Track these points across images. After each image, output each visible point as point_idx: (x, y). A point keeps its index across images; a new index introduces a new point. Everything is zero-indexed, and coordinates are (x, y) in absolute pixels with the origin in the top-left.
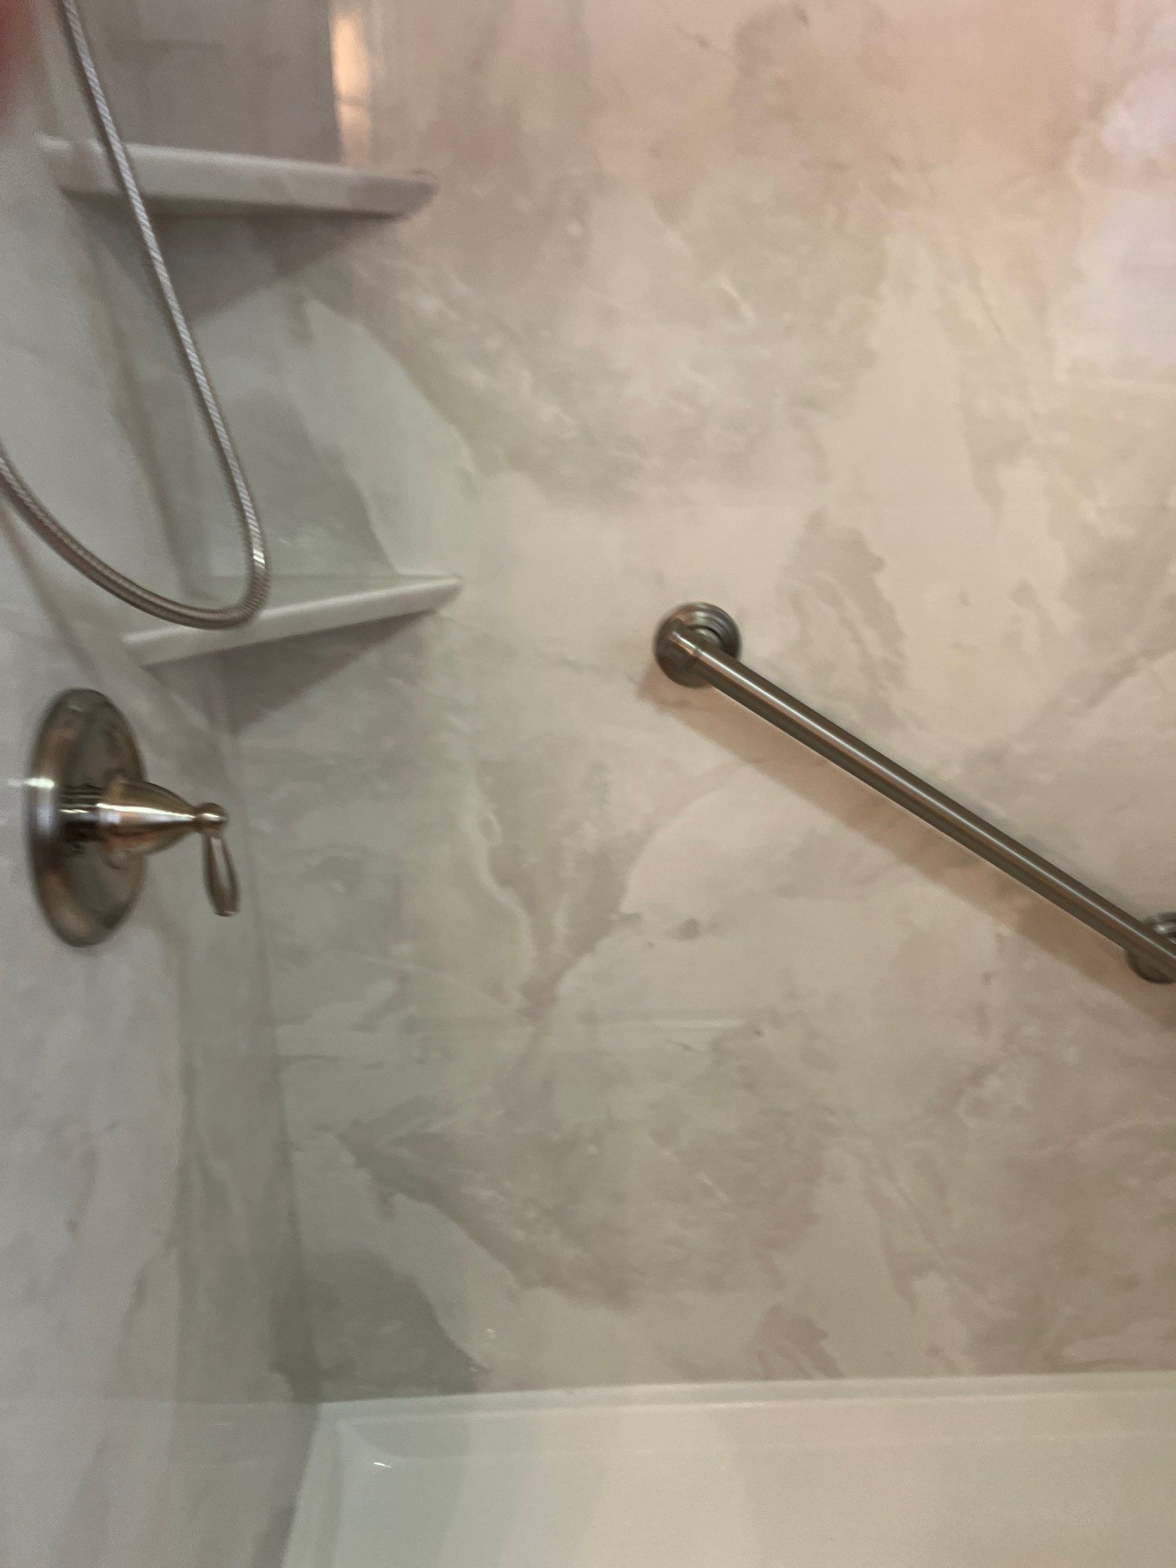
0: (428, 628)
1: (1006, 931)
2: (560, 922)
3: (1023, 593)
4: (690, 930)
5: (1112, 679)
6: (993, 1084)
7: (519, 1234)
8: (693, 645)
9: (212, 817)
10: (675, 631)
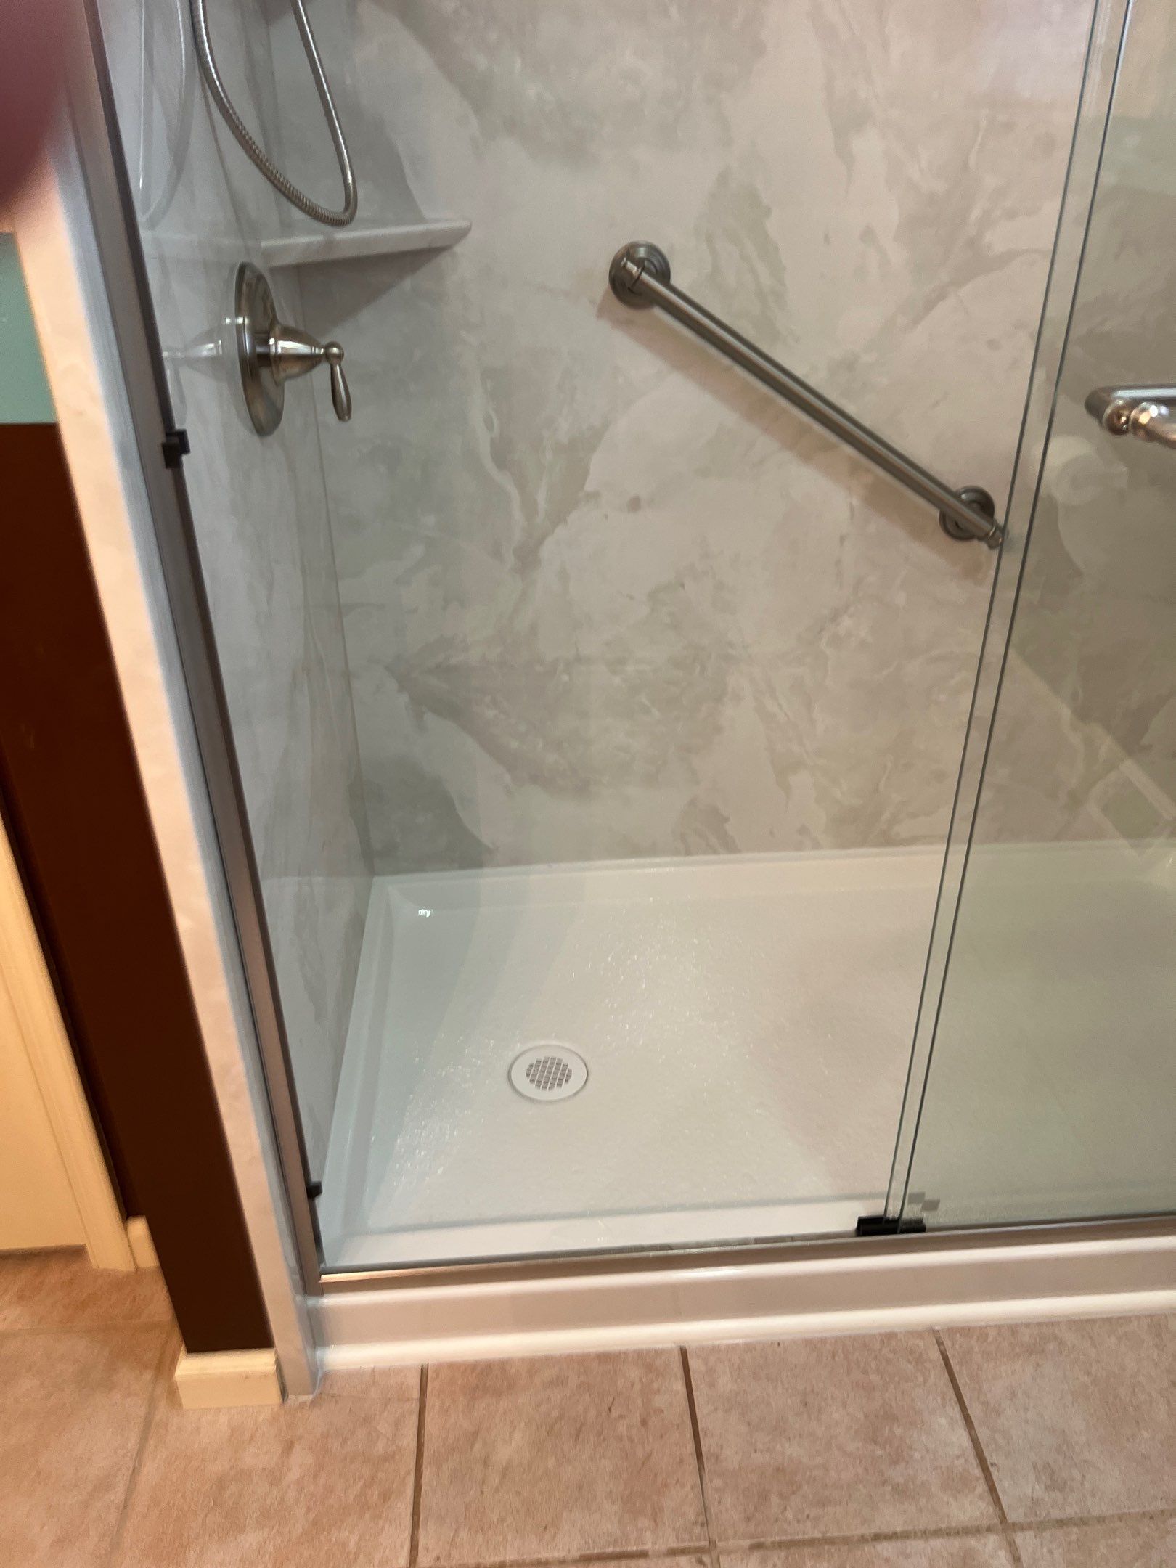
0: (444, 261)
2: (541, 498)
3: (868, 235)
4: (635, 504)
5: (930, 305)
6: (846, 622)
7: (514, 744)
8: (638, 268)
9: (335, 350)
10: (625, 259)
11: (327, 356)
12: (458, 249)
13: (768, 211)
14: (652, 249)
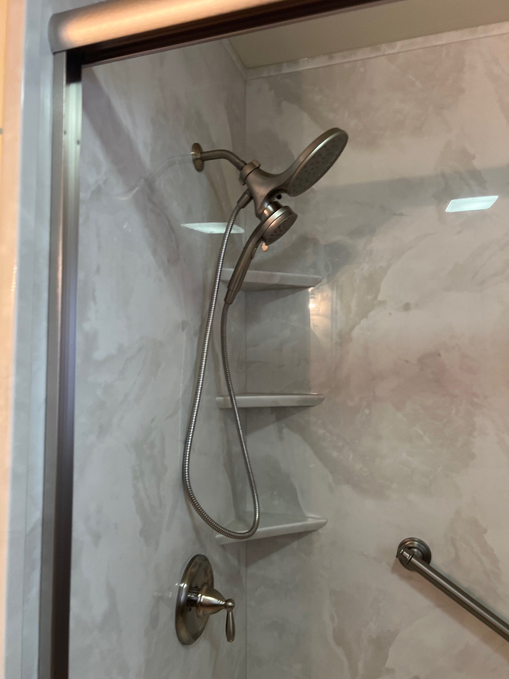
0: (313, 536)
2: (360, 666)
8: (410, 556)
9: (230, 604)
10: (402, 550)
11: (225, 606)
12: (320, 531)
13: (485, 531)
14: (421, 542)
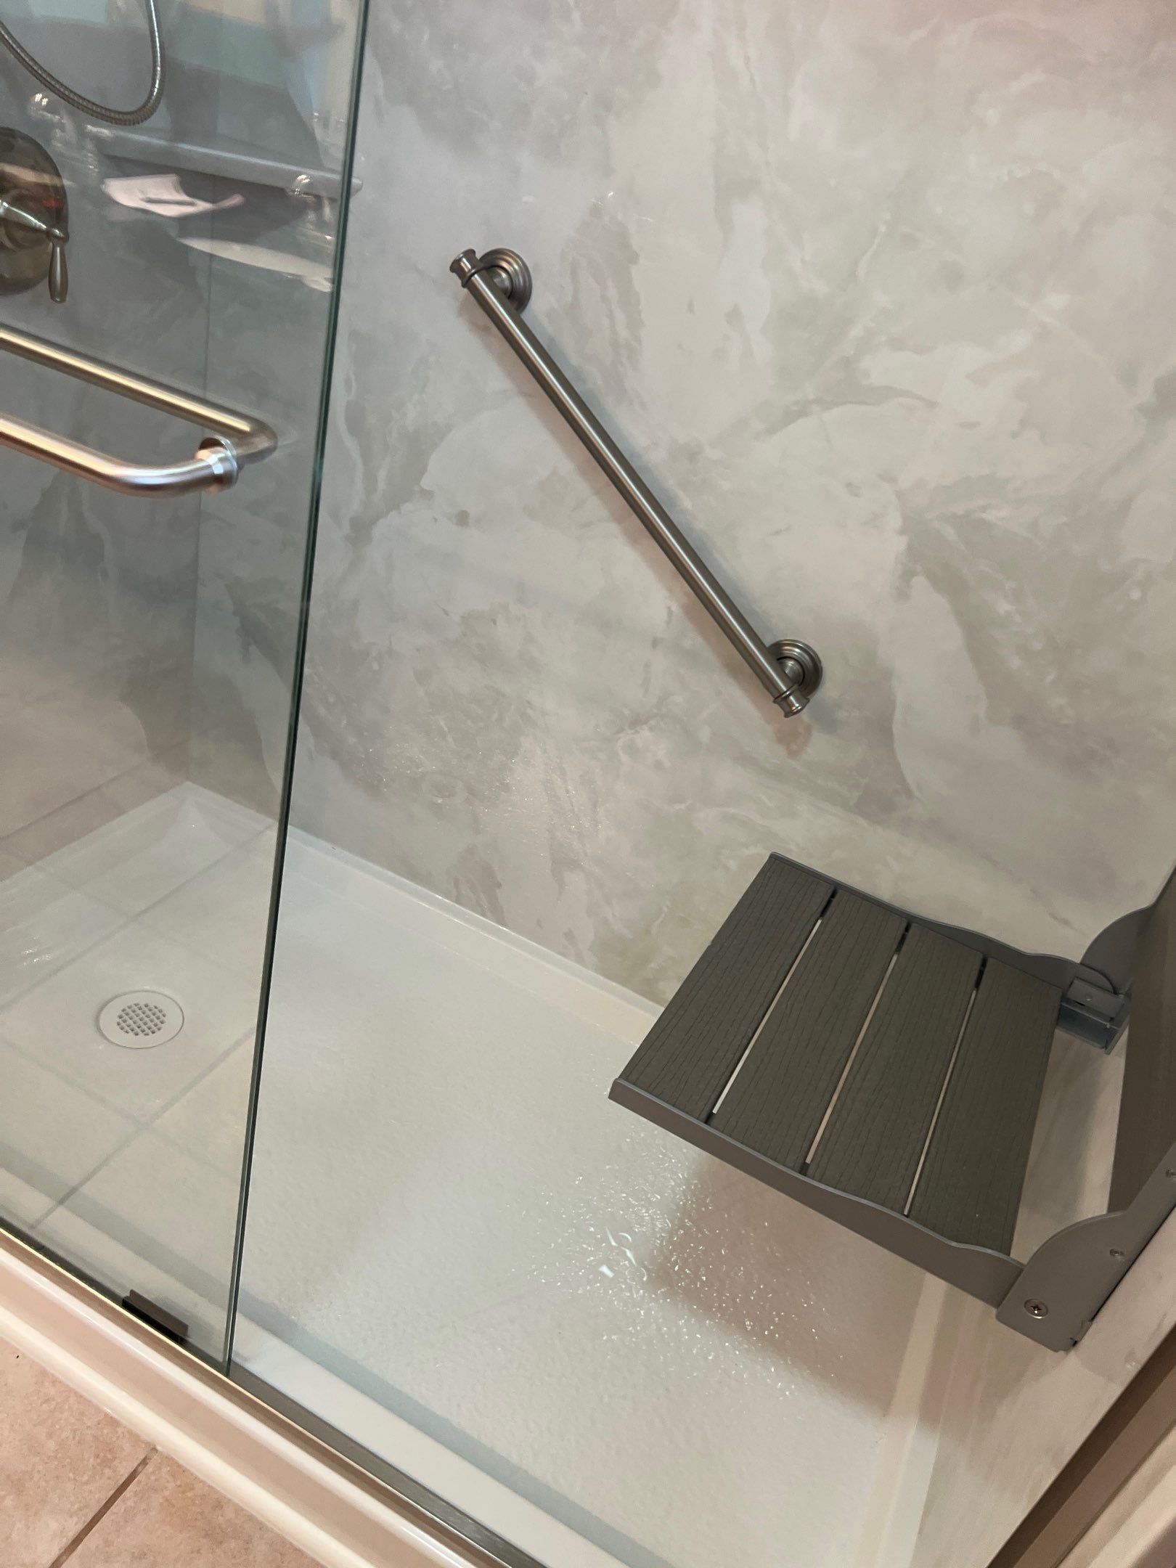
1: (675, 608)
2: (382, 477)
3: (734, 316)
4: (462, 519)
5: (792, 416)
6: (645, 734)
9: (57, 232)
11: (48, 234)
13: (636, 258)
